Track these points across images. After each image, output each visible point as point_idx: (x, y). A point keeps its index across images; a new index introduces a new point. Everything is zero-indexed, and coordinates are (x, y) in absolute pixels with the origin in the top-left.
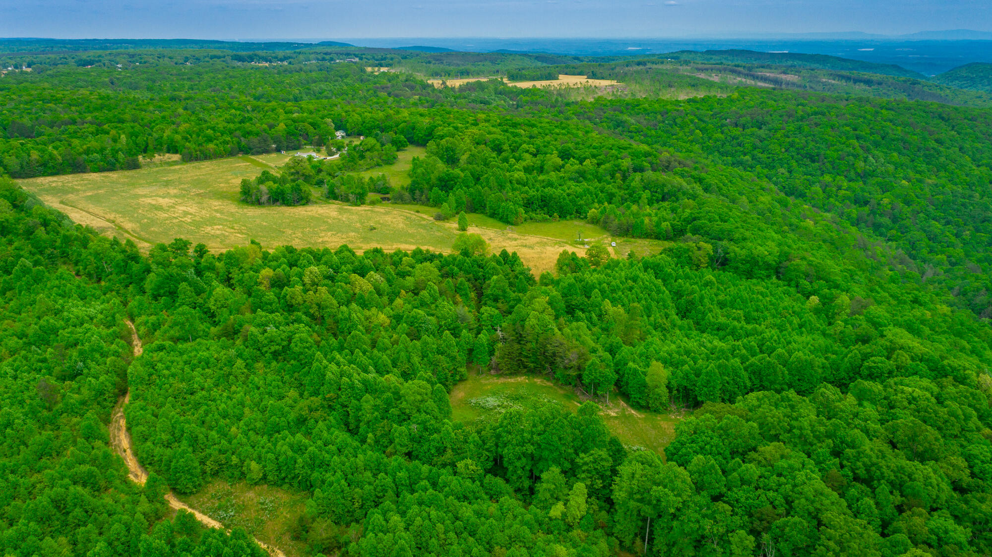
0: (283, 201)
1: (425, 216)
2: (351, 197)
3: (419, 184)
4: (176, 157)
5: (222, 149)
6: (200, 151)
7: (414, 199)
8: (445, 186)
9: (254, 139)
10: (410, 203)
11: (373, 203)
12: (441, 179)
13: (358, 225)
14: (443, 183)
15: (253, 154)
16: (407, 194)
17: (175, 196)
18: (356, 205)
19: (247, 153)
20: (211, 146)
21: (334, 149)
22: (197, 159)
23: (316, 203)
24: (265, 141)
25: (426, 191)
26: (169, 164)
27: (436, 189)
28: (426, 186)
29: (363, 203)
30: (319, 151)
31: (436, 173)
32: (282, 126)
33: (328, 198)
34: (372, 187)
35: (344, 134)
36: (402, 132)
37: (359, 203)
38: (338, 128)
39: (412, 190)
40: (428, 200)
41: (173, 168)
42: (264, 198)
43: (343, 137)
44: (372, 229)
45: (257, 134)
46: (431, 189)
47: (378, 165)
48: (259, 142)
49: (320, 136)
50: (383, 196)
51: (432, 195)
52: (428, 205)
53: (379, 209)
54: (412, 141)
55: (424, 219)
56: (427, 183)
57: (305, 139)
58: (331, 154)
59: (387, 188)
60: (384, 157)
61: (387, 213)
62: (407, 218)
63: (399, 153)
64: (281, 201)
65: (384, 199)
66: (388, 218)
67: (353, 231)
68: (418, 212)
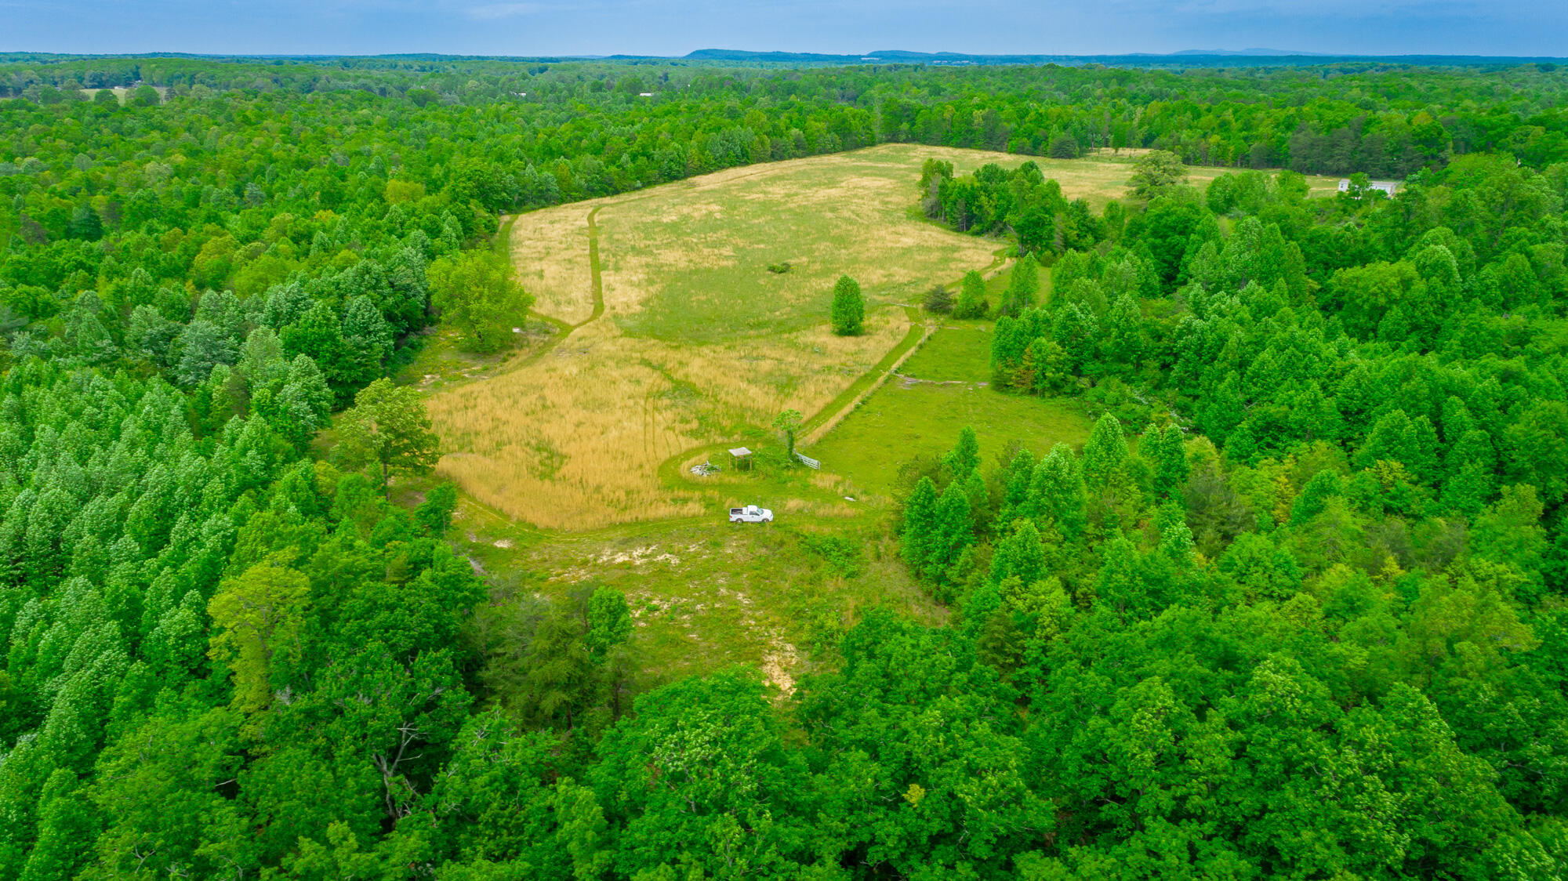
48: (1314, 144)
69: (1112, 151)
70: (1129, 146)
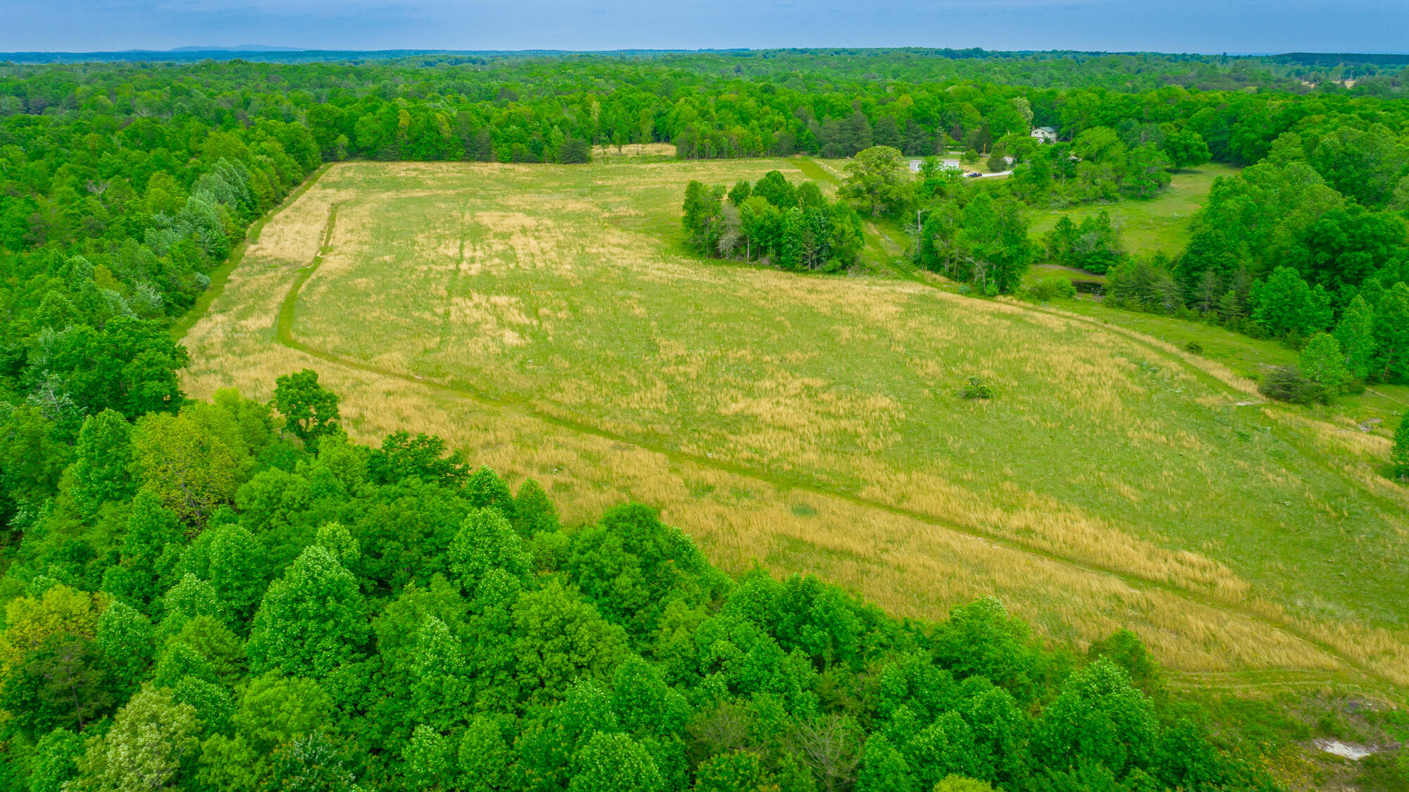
0: (779, 254)
1: (1222, 373)
2: (979, 268)
3: (1218, 249)
4: (670, 150)
5: (759, 138)
6: (713, 138)
7: (1191, 302)
8: (1329, 265)
9: (832, 122)
10: (1170, 312)
11: (1041, 295)
12: (1314, 241)
13: (933, 366)
14: (1323, 256)
15: (823, 156)
16: (1166, 282)
17: (559, 216)
18: (982, 294)
19: (812, 154)
20: (738, 130)
21: (1009, 160)
22: (702, 155)
23: (873, 271)
24: (856, 129)
25: (1242, 280)
26: (646, 159)
27: (1285, 274)
28: (1248, 261)
29: (1003, 290)
30: (971, 160)
31: (1301, 218)
32: (906, 101)
33: (917, 262)
34: (1063, 248)
35: (1053, 137)
36: (1199, 129)
37: (993, 287)
38: (1039, 121)
39: (1189, 269)
40: (1247, 310)
41: (642, 166)
42: (727, 241)
43: (1047, 141)
44: (977, 392)
45: (842, 114)
46: (1265, 272)
47: (1106, 197)
48: (842, 129)
49: (986, 128)
50: (1085, 278)
51: (1264, 294)
52: (1241, 330)
53: (1052, 317)
54: (1221, 155)
55: (1215, 385)
56: (1254, 251)
57: (956, 137)
58: (995, 166)
59: (1109, 256)
60: (1129, 180)
61: (1069, 337)
62: (1142, 366)
63: (1173, 177)
64: (771, 254)
65: (1082, 288)
66: (1063, 357)
67: (892, 390)
68: (1194, 349)
69: (612, 149)
70: (639, 142)
